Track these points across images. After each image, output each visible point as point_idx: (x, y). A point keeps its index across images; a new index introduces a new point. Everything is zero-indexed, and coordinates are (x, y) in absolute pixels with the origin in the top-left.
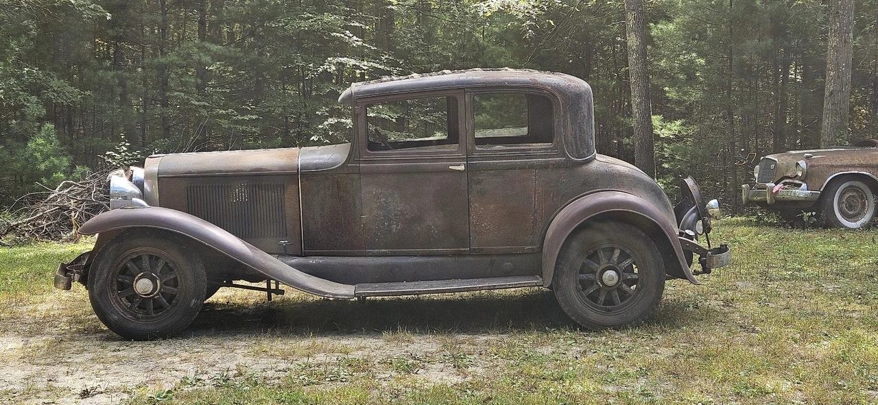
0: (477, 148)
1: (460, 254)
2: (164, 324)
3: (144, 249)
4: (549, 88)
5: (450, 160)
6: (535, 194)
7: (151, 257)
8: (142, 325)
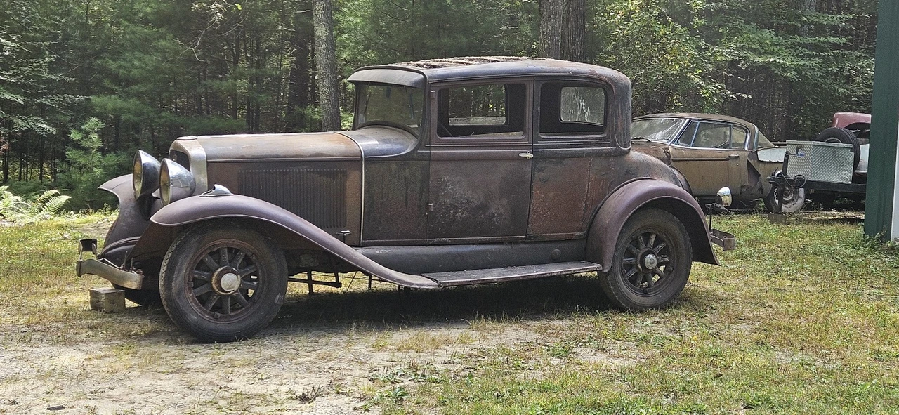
0: (542, 137)
1: (516, 242)
2: (247, 322)
3: (225, 241)
4: (606, 79)
5: (517, 147)
6: (589, 181)
7: (230, 250)
8: (220, 325)
